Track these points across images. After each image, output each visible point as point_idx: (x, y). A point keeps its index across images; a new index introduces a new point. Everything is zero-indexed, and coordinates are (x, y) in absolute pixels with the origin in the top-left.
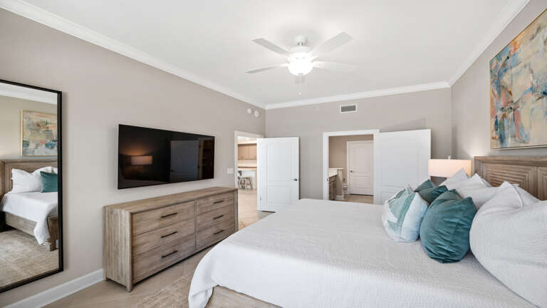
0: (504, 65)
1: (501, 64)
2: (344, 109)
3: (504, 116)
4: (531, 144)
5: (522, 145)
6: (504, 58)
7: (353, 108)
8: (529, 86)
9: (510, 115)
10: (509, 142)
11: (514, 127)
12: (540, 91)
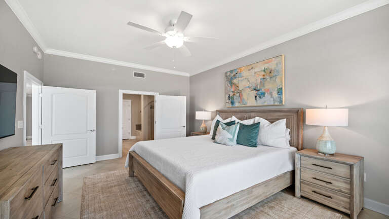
0: (234, 75)
1: (232, 75)
2: (136, 75)
3: (234, 95)
4: (248, 105)
5: (243, 105)
6: (234, 73)
7: (142, 75)
8: (247, 86)
9: (238, 94)
10: (237, 104)
11: (239, 99)
12: (253, 88)
